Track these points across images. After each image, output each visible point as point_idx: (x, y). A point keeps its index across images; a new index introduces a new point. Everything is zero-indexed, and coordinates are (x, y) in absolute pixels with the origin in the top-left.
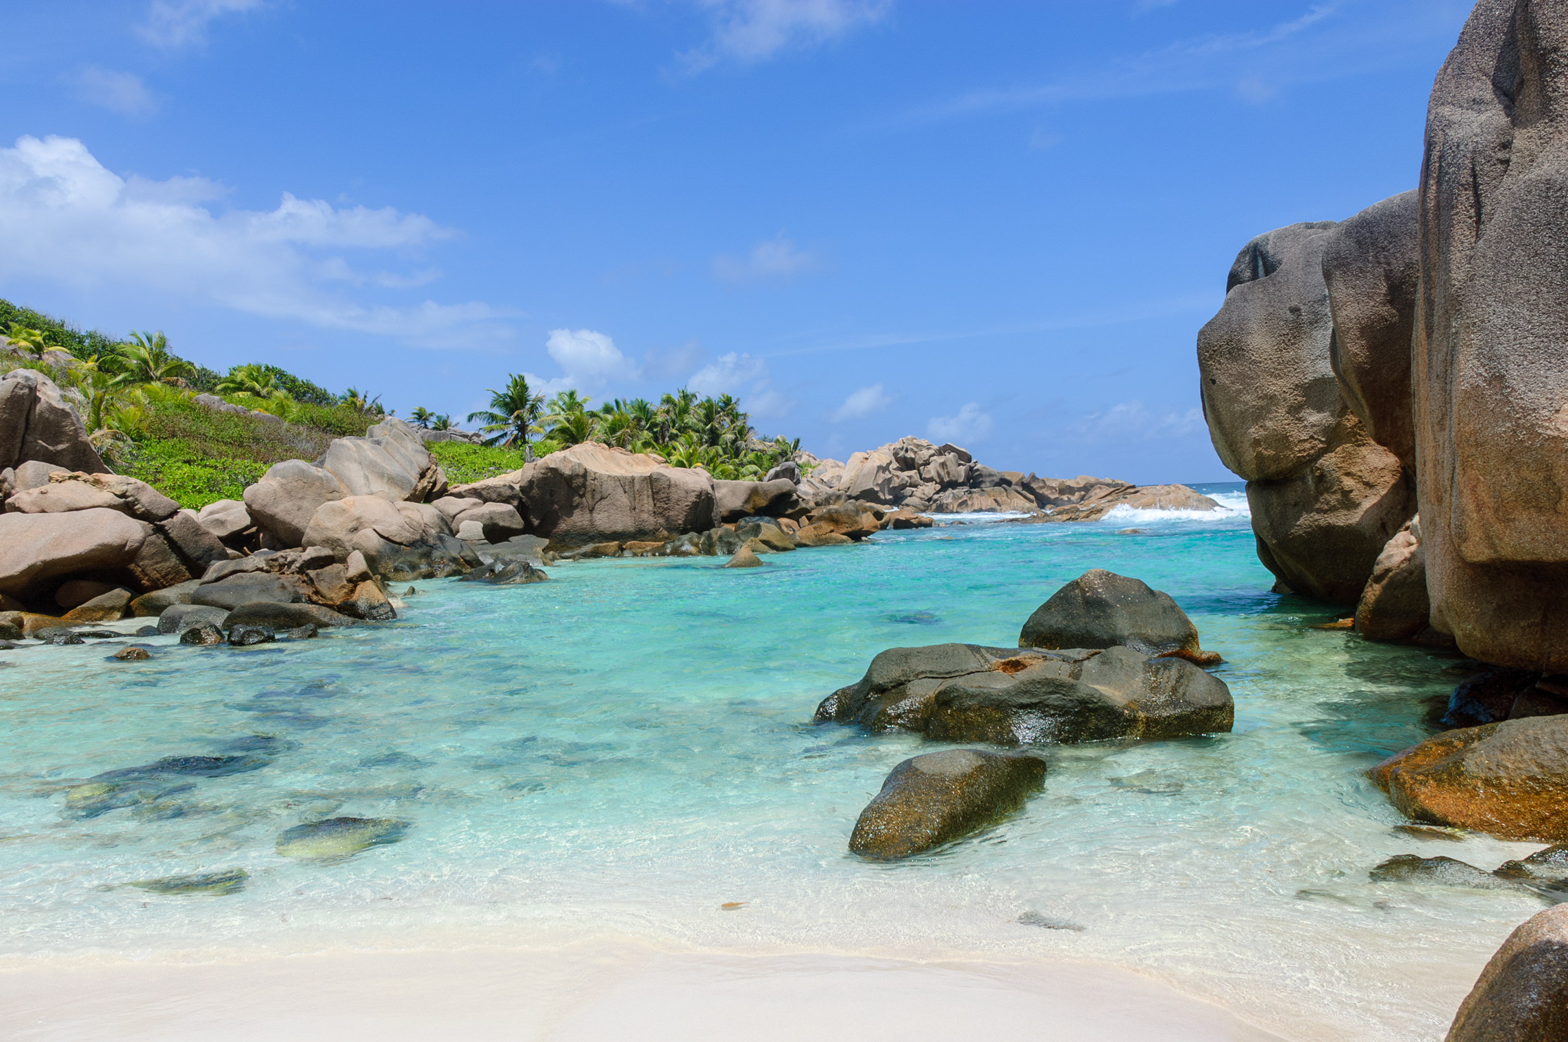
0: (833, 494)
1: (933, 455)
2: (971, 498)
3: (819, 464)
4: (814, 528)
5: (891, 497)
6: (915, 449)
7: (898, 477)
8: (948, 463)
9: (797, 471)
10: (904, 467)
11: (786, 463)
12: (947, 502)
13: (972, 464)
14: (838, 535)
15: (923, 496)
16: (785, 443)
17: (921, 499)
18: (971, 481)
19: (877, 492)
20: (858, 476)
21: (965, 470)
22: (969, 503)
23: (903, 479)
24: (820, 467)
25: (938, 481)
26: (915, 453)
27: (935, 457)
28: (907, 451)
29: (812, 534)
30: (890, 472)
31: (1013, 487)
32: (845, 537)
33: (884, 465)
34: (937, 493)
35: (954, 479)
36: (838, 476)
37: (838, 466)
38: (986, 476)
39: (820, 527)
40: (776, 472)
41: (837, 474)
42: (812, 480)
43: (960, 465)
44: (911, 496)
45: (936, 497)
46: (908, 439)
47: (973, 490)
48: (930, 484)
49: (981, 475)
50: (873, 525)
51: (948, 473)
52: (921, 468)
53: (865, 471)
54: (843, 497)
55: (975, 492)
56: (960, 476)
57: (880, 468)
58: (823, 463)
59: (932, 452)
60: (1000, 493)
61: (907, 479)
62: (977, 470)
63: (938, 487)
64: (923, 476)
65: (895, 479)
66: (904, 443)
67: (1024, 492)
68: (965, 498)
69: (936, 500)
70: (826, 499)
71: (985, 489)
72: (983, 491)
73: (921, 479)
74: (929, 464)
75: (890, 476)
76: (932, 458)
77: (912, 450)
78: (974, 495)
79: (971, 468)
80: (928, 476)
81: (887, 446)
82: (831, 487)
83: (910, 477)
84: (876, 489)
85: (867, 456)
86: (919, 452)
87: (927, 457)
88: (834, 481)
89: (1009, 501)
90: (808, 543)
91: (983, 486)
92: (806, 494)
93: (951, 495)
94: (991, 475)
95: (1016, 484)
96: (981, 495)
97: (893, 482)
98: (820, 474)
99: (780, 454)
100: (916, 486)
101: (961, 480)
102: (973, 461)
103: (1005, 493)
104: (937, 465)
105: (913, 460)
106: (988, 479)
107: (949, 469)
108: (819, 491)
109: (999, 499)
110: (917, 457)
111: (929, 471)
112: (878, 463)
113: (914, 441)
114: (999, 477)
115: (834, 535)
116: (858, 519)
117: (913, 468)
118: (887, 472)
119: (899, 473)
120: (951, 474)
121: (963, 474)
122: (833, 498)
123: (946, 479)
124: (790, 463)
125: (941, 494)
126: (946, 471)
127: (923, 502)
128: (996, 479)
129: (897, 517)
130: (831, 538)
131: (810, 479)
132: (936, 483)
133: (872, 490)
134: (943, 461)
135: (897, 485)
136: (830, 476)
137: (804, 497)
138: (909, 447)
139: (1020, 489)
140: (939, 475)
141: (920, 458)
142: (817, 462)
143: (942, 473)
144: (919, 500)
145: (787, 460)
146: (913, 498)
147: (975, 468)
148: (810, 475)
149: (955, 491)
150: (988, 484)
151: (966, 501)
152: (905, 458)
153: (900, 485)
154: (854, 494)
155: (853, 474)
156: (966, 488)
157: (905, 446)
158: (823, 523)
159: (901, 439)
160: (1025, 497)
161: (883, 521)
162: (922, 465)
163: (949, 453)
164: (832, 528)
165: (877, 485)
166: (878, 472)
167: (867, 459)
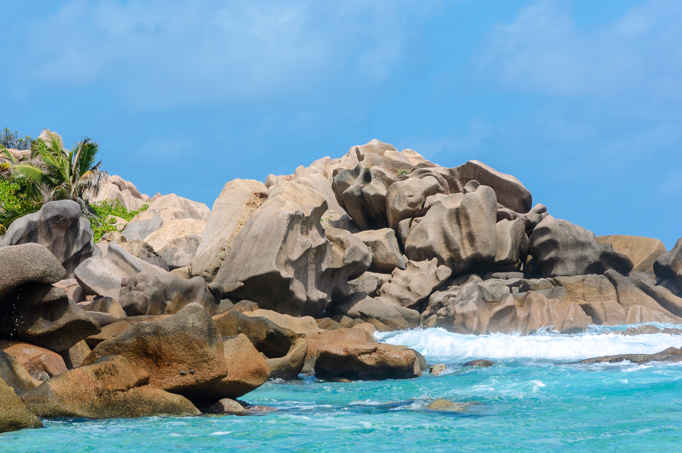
0: (175, 286)
1: (433, 191)
2: (524, 302)
3: (145, 208)
4: (97, 373)
5: (323, 295)
6: (389, 175)
7: (341, 244)
8: (470, 211)
9: (83, 223)
10: (360, 220)
11: (58, 204)
12: (465, 310)
13: (531, 216)
14: (161, 392)
15: (407, 295)
16: (55, 151)
17: (401, 300)
18: (530, 257)
19: (288, 281)
20: (239, 241)
21: (515, 230)
22: (521, 313)
23: (354, 250)
24: (145, 216)
25: (445, 255)
26: (389, 183)
27: (439, 197)
28: (367, 178)
29: (91, 388)
30: (322, 232)
31: (634, 274)
32: (176, 399)
33: (308, 214)
34: (443, 286)
35: (485, 252)
36: (189, 239)
37: (193, 214)
38: (567, 246)
39: (112, 371)
40: (30, 224)
41: (188, 233)
42: (123, 248)
43: (500, 216)
44: (374, 294)
45: (439, 296)
46: (371, 149)
47: (533, 281)
48: (423, 264)
49: (552, 244)
50: (253, 366)
51: (471, 238)
52: (404, 223)
53: (258, 227)
54: (201, 293)
55: (536, 287)
56: (499, 244)
57: (294, 219)
58: (153, 205)
59: (430, 182)
60: (600, 290)
61: (365, 250)
62: (545, 230)
63: (445, 272)
64: (408, 243)
65: (336, 248)
66: (360, 158)
67: (661, 290)
68: (510, 301)
69: (440, 305)
70: (155, 298)
71: (562, 279)
72: (558, 283)
73: (402, 249)
74: (423, 213)
75: (322, 241)
76: (430, 199)
77: (381, 176)
78: (532, 295)
79: (529, 226)
80: (419, 244)
81: (319, 164)
82: (171, 268)
83: (373, 245)
84: (287, 273)
85: (265, 190)
86: (399, 183)
87: (418, 196)
88: (180, 252)
89: (622, 310)
90: (79, 412)
91: (558, 270)
92: (107, 283)
93: (476, 294)
94: (579, 245)
95: (643, 269)
96: (551, 295)
97: (328, 257)
98: (144, 233)
99: (45, 178)
100: (388, 269)
101: (504, 255)
102: (536, 206)
103: (612, 292)
104: (444, 215)
105: (382, 200)
106: (571, 254)
107: (474, 227)
108: (138, 276)
109: (596, 305)
110: (394, 194)
111: (423, 232)
112: (290, 209)
113: (387, 153)
114: (600, 249)
115: (148, 391)
116: (212, 351)
117: (385, 224)
118: (314, 231)
119: (344, 234)
120: (478, 239)
121: (508, 241)
122: (174, 295)
123: (466, 252)
124: (68, 204)
125: (453, 290)
126: (465, 230)
127: (405, 309)
128: (592, 255)
129: (325, 348)
130: (140, 401)
131: (115, 245)
132: (441, 262)
133: (274, 276)
134: (457, 205)
135: (338, 265)
136: (170, 237)
137: (101, 292)
138: (374, 169)
139: (650, 280)
140: (448, 241)
141: (401, 197)
142: (140, 203)
143: (456, 236)
144: (397, 305)
145: (61, 196)
146: (382, 299)
147: (539, 226)
148: (117, 236)
149: (487, 284)
150: (571, 267)
151: (510, 309)
152: (363, 196)
153: (348, 266)
154: (228, 287)
155: (226, 234)
156: (516, 277)
157: (363, 165)
158: (118, 361)
159: (353, 149)
160: (663, 302)
161: (288, 356)
162: (405, 215)
163: (476, 186)
164: (143, 373)
165: (289, 262)
166: (290, 227)
167: (263, 196)
